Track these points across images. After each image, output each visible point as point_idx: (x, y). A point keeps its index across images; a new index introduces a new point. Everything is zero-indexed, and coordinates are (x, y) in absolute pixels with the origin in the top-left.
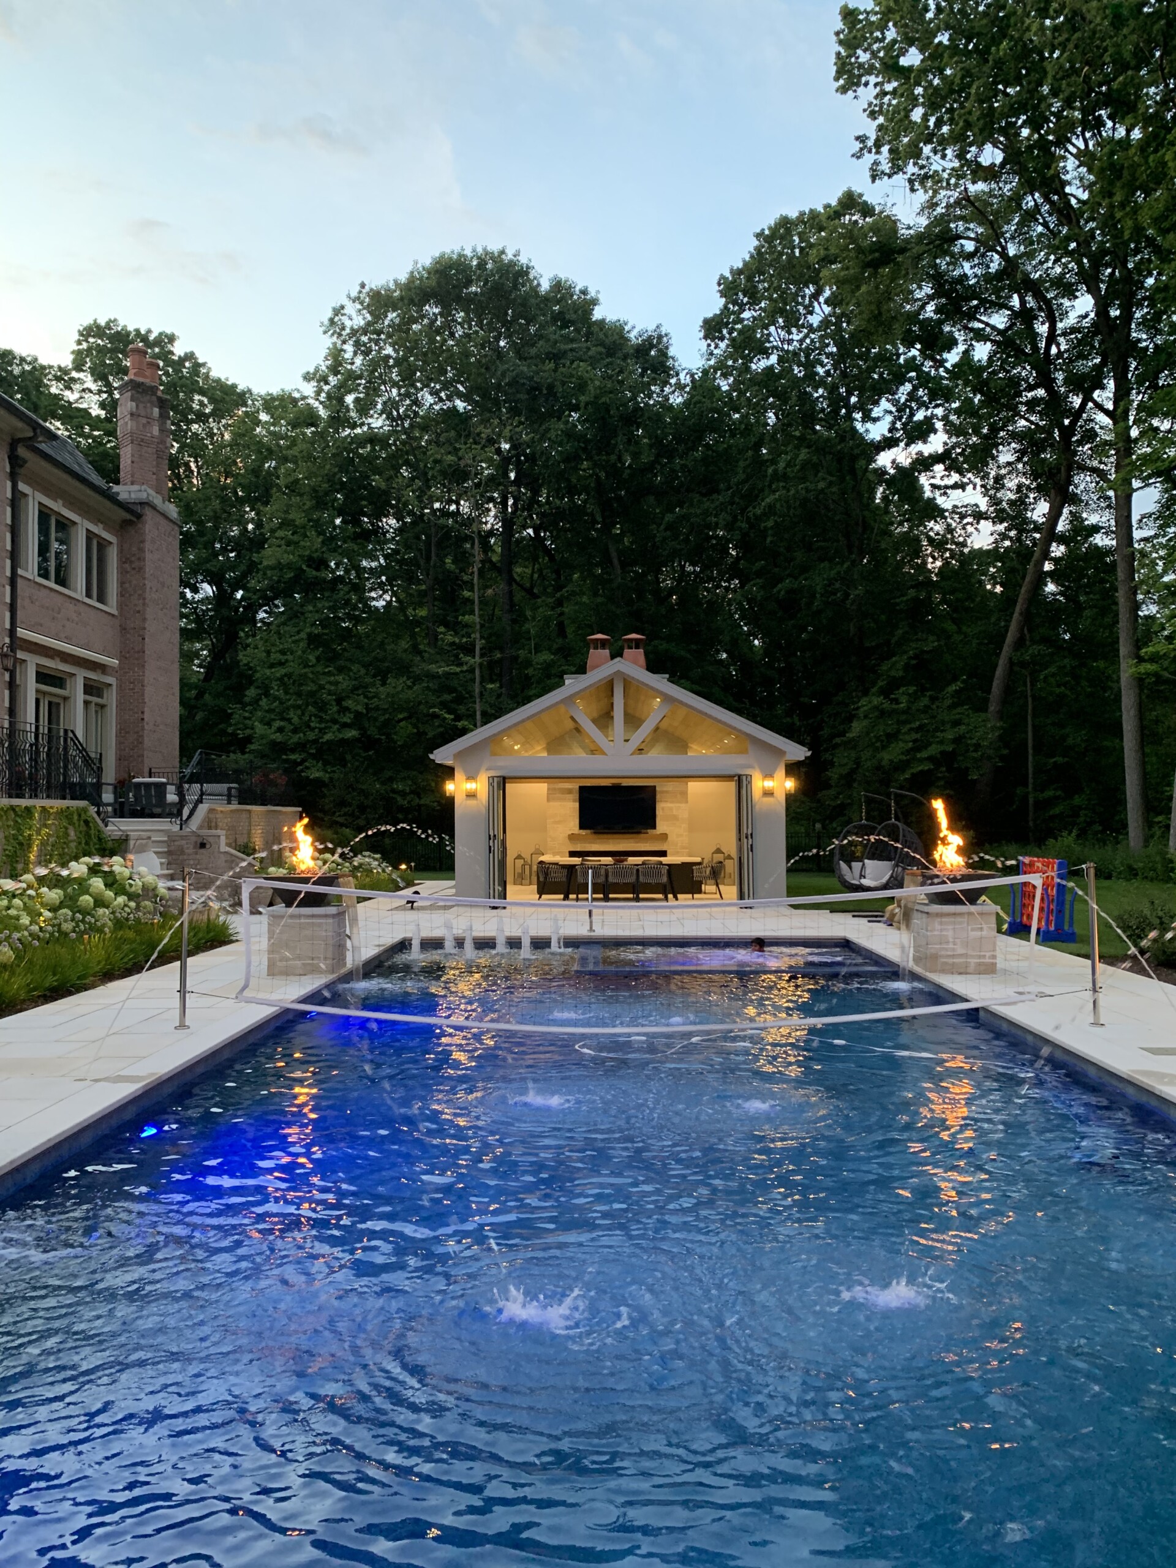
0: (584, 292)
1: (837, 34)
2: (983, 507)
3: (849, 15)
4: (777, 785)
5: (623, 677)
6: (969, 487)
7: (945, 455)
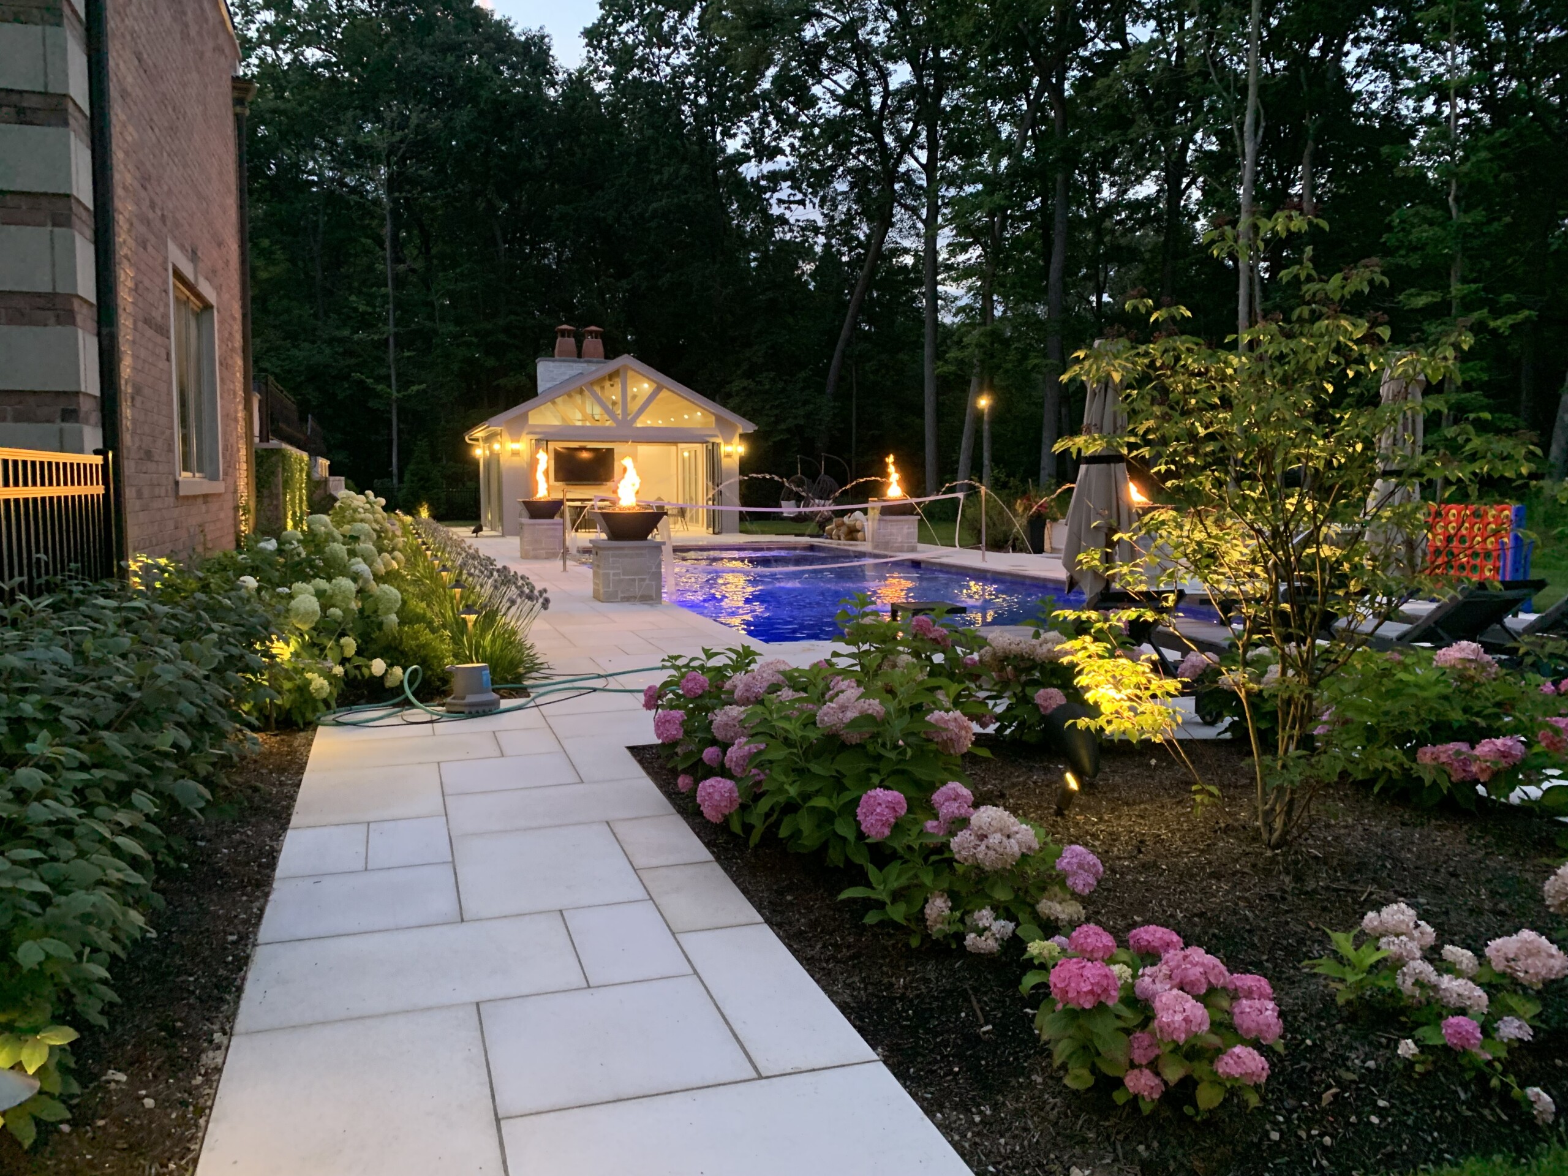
4: (734, 450)
5: (626, 368)
6: (809, 205)
7: (789, 175)
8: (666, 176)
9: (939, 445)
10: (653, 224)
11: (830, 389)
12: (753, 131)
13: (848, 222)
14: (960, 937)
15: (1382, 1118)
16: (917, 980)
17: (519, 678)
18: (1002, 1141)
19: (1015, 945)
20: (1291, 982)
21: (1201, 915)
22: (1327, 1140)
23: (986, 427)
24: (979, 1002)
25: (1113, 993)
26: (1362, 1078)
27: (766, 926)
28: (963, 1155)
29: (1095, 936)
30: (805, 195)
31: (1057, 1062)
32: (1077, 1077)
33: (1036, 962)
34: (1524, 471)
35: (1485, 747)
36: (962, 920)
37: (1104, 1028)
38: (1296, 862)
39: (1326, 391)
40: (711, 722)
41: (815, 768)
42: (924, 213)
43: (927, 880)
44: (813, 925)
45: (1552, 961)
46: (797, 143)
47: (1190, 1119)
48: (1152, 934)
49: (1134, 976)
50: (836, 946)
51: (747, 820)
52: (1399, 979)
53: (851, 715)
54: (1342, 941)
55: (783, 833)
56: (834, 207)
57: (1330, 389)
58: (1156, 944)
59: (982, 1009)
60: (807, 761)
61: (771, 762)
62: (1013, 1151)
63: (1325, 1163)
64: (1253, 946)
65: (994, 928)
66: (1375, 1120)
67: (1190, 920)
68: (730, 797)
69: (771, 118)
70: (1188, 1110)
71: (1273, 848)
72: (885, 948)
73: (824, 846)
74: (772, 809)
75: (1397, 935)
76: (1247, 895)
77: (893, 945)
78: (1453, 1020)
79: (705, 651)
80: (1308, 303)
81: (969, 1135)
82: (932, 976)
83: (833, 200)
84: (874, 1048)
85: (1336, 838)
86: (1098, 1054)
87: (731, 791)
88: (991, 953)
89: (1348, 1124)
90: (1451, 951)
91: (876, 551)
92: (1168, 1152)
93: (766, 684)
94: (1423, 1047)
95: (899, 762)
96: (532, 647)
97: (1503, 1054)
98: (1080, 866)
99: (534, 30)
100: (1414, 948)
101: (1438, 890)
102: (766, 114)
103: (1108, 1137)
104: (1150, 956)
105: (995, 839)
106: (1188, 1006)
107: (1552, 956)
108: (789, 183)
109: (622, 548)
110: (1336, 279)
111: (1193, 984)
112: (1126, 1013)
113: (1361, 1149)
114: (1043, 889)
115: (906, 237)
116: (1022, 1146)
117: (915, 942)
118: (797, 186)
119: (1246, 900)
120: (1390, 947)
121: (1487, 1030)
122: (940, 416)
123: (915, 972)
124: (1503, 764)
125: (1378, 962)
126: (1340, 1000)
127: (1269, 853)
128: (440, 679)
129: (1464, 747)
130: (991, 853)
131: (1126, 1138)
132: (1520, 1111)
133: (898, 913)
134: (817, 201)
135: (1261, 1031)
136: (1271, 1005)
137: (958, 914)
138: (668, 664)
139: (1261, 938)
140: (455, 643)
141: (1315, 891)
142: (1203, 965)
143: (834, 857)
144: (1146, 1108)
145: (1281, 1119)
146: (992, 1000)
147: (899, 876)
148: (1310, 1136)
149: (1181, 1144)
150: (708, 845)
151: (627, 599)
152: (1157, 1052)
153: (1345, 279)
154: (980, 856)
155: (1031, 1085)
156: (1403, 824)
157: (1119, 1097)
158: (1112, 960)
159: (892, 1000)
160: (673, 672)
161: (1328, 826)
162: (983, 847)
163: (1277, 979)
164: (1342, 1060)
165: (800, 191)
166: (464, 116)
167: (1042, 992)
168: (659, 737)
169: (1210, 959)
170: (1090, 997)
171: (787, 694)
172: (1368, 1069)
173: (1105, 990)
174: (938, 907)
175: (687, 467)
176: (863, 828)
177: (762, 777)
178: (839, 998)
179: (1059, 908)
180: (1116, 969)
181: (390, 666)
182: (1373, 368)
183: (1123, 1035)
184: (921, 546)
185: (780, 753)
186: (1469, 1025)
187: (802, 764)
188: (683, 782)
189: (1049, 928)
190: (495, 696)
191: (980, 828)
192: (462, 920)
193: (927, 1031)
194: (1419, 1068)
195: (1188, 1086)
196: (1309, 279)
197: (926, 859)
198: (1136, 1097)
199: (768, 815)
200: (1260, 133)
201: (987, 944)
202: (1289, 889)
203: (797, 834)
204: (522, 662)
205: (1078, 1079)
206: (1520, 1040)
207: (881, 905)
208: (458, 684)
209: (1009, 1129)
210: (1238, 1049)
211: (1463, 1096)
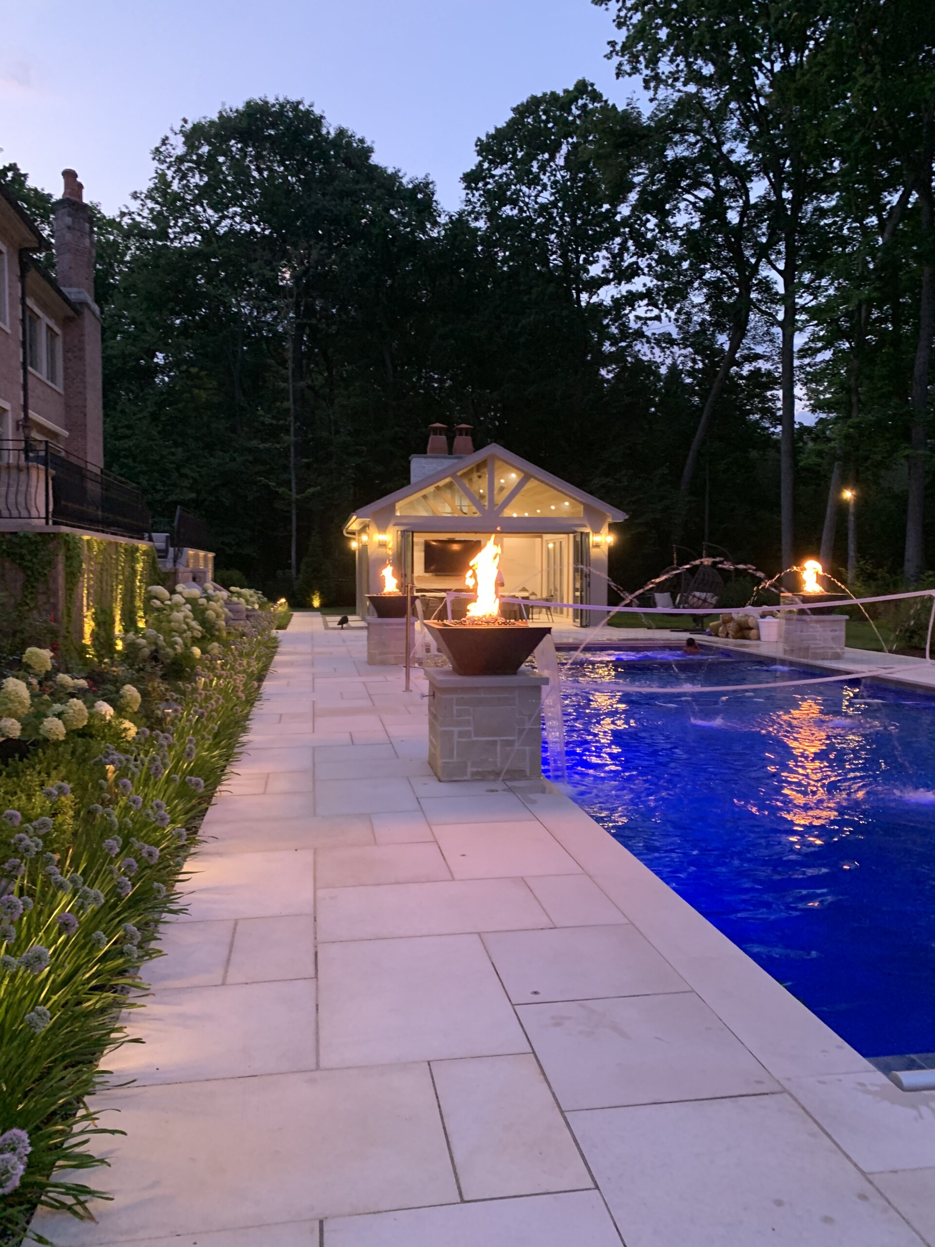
0: (362, 141)
2: (675, 336)
4: (603, 540)
5: (493, 457)
6: (664, 319)
11: (685, 486)
23: (851, 518)
46: (654, 264)
56: (689, 319)
69: (630, 242)
99: (420, 177)
102: (625, 242)
108: (646, 302)
118: (653, 303)
134: (672, 315)
165: (656, 306)
175: (553, 560)
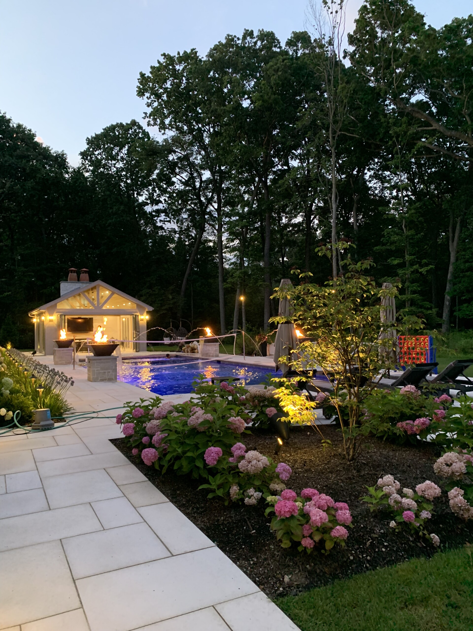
0: (30, 131)
1: (138, 79)
2: (177, 230)
3: (142, 75)
4: (144, 318)
5: (99, 286)
6: (172, 223)
7: (164, 211)
8: (114, 210)
9: (225, 315)
10: (109, 228)
11: (182, 294)
12: (149, 194)
13: (188, 229)
14: (242, 500)
15: (386, 549)
16: (228, 517)
17: (61, 414)
18: (261, 569)
19: (262, 500)
20: (356, 506)
21: (326, 486)
22: (369, 558)
23: (243, 308)
24: (250, 522)
25: (296, 511)
26: (380, 536)
27: (170, 503)
28: (247, 575)
29: (291, 493)
30: (171, 219)
31: (278, 538)
32: (286, 543)
33: (270, 504)
34: (422, 327)
35: (417, 422)
36: (243, 494)
37: (293, 524)
38: (358, 465)
39: (357, 301)
40: (145, 427)
41: (187, 441)
42: (217, 227)
43: (230, 479)
44: (188, 501)
45: (435, 491)
46: (167, 199)
47: (324, 554)
48: (308, 491)
49: (303, 506)
50: (198, 509)
51: (162, 463)
52: (389, 500)
53: (201, 420)
54: (372, 490)
55: (175, 467)
56: (182, 224)
57: (359, 300)
58: (310, 494)
59: (251, 525)
60: (184, 439)
61: (170, 440)
62: (264, 572)
63: (368, 565)
64: (344, 496)
65: (255, 495)
66: (384, 550)
67: (322, 488)
68: (155, 455)
69: (156, 189)
70: (323, 551)
71: (350, 461)
72: (216, 507)
73: (191, 472)
74: (171, 459)
75: (388, 486)
76: (342, 478)
77: (218, 506)
78: (405, 512)
79: (141, 400)
80: (350, 272)
81: (249, 568)
82: (233, 515)
83: (182, 221)
84: (214, 542)
85: (371, 456)
86: (292, 533)
87: (155, 453)
88: (254, 505)
89: (375, 552)
90: (405, 490)
91: (203, 357)
92: (317, 567)
93: (167, 411)
94: (399, 524)
95: (219, 437)
96: (66, 401)
97: (422, 523)
98: (284, 470)
99: (60, 151)
100: (393, 489)
101: (404, 472)
102: (154, 188)
103: (297, 564)
104: (308, 499)
105: (254, 462)
106: (321, 514)
107: (435, 489)
108: (164, 214)
109: (100, 359)
110: (359, 264)
111: (322, 506)
112: (301, 518)
113: (379, 560)
114: (271, 480)
115: (210, 236)
116: (268, 570)
117: (226, 503)
118: (167, 215)
119: (341, 480)
120: (386, 490)
121: (417, 516)
122: (225, 304)
123: (227, 514)
124: (424, 427)
125: (383, 495)
126: (372, 510)
127: (348, 463)
128: (28, 416)
129: (411, 422)
130: (253, 467)
131: (303, 564)
132: (428, 542)
133: (220, 493)
134: (175, 221)
135: (345, 521)
136: (348, 511)
137: (242, 491)
138: (126, 405)
139: (346, 493)
140: (34, 401)
141: (364, 475)
142: (325, 500)
143: (195, 475)
144: (309, 551)
145: (353, 552)
146: (255, 522)
147: (220, 478)
148: (363, 557)
149: (321, 564)
150: (145, 475)
151: (102, 380)
152: (312, 531)
153: (362, 264)
154: (249, 469)
155: (270, 549)
156: (393, 450)
157: (300, 549)
158: (296, 501)
159: (219, 525)
160: (129, 409)
161: (368, 452)
162: (250, 465)
163: (352, 507)
164: (372, 531)
165: (169, 217)
166: (30, 184)
167: (272, 514)
168: (124, 434)
169: (328, 498)
170: (289, 513)
171: (176, 414)
172: (381, 533)
173: (293, 510)
174: (234, 489)
175: (125, 325)
176: (207, 462)
177: (166, 447)
178: (200, 526)
179: (277, 486)
180: (297, 504)
181: (8, 411)
182: (372, 293)
183: (300, 527)
184: (220, 355)
185: (173, 437)
186: (411, 514)
187: (182, 440)
188: (134, 451)
189: (274, 493)
190: (52, 422)
191: (249, 459)
192: (50, 509)
193: (232, 535)
194: (397, 530)
195: (322, 542)
196: (350, 264)
197: (229, 473)
198: (305, 548)
199: (169, 461)
200: (338, 201)
201: (253, 501)
202: (355, 475)
203: (181, 467)
204: (62, 408)
205: (286, 544)
206: (427, 518)
207: (213, 491)
208: (36, 417)
209: (262, 565)
210: (338, 527)
211: (411, 539)
